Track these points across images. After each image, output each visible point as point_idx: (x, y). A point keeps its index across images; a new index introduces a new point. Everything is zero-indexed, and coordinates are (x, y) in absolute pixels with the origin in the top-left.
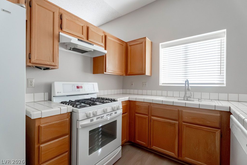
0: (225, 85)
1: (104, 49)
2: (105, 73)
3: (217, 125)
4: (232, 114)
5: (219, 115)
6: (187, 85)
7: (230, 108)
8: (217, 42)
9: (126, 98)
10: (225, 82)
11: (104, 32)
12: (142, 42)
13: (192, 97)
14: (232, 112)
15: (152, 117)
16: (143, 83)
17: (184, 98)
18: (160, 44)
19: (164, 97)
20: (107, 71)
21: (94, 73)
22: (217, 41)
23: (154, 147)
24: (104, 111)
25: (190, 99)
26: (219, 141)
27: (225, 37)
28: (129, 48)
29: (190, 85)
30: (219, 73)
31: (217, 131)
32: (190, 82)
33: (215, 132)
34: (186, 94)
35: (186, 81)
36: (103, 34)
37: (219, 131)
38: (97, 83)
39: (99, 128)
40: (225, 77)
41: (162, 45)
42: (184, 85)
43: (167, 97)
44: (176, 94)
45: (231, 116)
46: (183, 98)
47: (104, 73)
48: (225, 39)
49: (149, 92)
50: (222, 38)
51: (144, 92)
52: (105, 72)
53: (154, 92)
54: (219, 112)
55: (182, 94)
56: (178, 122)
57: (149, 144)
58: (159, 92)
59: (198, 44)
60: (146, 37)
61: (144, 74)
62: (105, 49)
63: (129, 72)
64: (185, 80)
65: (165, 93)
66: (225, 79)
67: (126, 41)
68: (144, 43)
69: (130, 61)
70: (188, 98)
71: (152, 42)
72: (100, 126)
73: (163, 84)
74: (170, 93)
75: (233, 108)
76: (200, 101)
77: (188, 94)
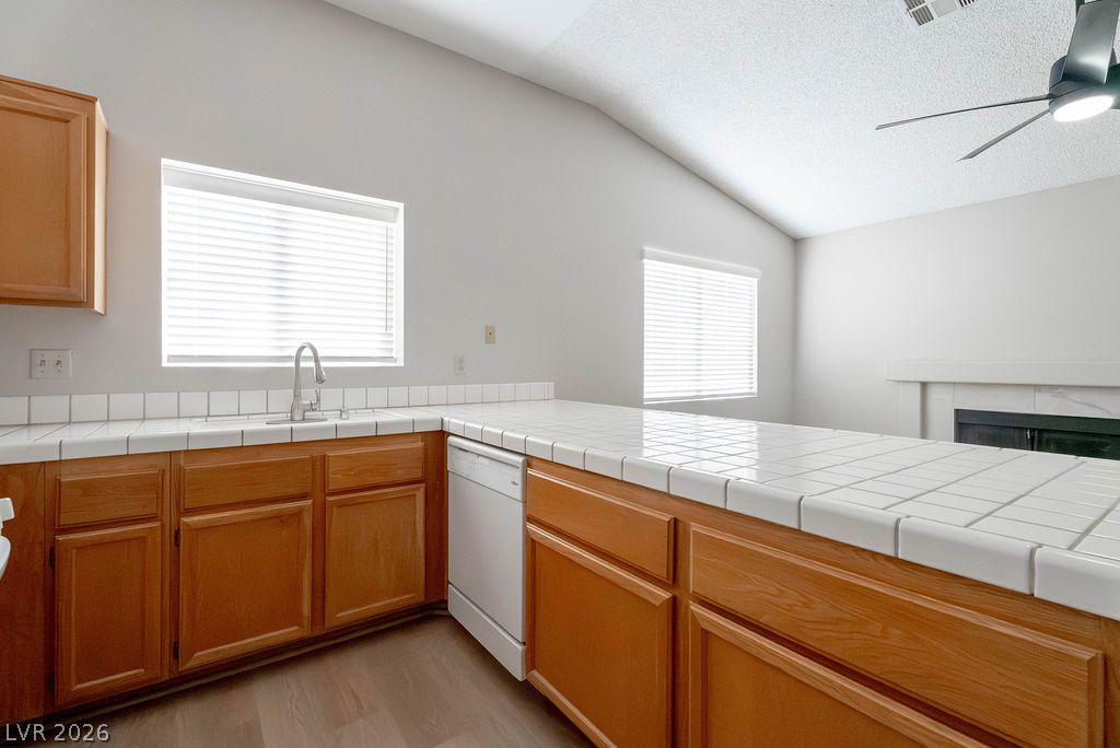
0: (400, 363)
3: (418, 474)
4: (450, 435)
5: (420, 444)
6: (308, 364)
7: (442, 420)
17: (291, 413)
19: (198, 420)
25: (314, 413)
29: (323, 364)
30: (382, 326)
31: (419, 489)
33: (414, 495)
34: (297, 396)
35: (302, 348)
37: (422, 489)
42: (292, 364)
43: (209, 419)
44: (253, 400)
45: (451, 439)
46: (288, 415)
50: (390, 225)
54: (420, 437)
55: (281, 399)
56: (310, 502)
58: (162, 401)
60: (98, 103)
64: (299, 343)
65: (194, 401)
70: (307, 414)
73: (171, 358)
74: (223, 401)
75: (454, 420)
76: (344, 416)
77: (308, 395)
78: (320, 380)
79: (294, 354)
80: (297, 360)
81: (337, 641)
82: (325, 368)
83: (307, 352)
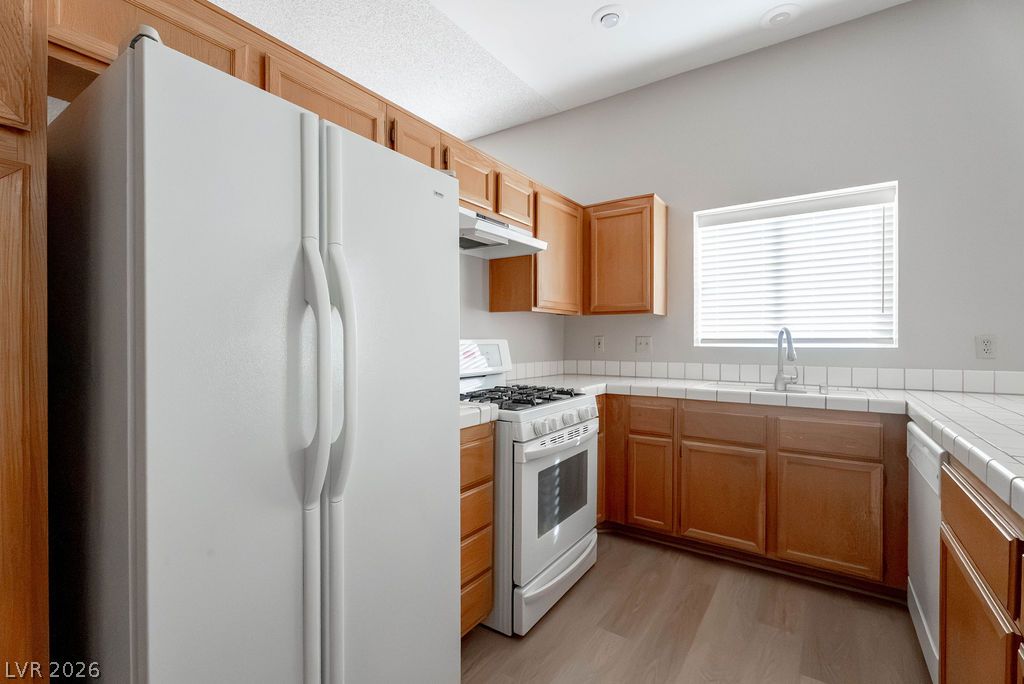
0: (895, 345)
1: (531, 234)
2: (534, 309)
4: (911, 420)
5: (879, 425)
6: (785, 345)
7: (907, 404)
8: (871, 215)
9: (600, 387)
10: (895, 336)
11: (531, 184)
12: (639, 209)
13: (800, 381)
14: (911, 414)
15: (685, 442)
16: (639, 339)
17: (775, 384)
18: (696, 214)
19: (713, 382)
20: (540, 303)
21: (492, 309)
22: (871, 211)
23: (693, 532)
24: (564, 421)
25: (794, 386)
26: (878, 497)
27: (893, 201)
28: (595, 224)
29: (795, 345)
30: (878, 308)
31: (875, 468)
32: (794, 336)
33: (870, 473)
34: (780, 371)
35: (782, 333)
36: (529, 192)
37: (879, 469)
38: (506, 342)
39: (553, 468)
40: (895, 320)
41: (699, 217)
42: (776, 346)
43: (719, 382)
44: (750, 371)
45: (911, 425)
46: (772, 386)
47: (530, 310)
48: (893, 207)
49: (660, 367)
50: (887, 205)
51: (643, 367)
52: (535, 305)
53: (676, 368)
54: (878, 418)
55: (769, 373)
56: (764, 452)
57: (675, 523)
58: (694, 368)
59: (816, 218)
60: (655, 196)
61: (646, 310)
62: (535, 235)
63: (595, 302)
64: (780, 329)
65: (711, 369)
66: (895, 327)
67: (584, 203)
68: (647, 213)
69: (600, 270)
70: (788, 386)
71: (667, 208)
72: (557, 462)
73: (703, 341)
74: (730, 371)
75: (921, 405)
76: (823, 391)
77: (789, 371)
78: (790, 358)
79: (776, 336)
80: (780, 342)
81: (807, 578)
82: (796, 348)
83: (785, 336)
